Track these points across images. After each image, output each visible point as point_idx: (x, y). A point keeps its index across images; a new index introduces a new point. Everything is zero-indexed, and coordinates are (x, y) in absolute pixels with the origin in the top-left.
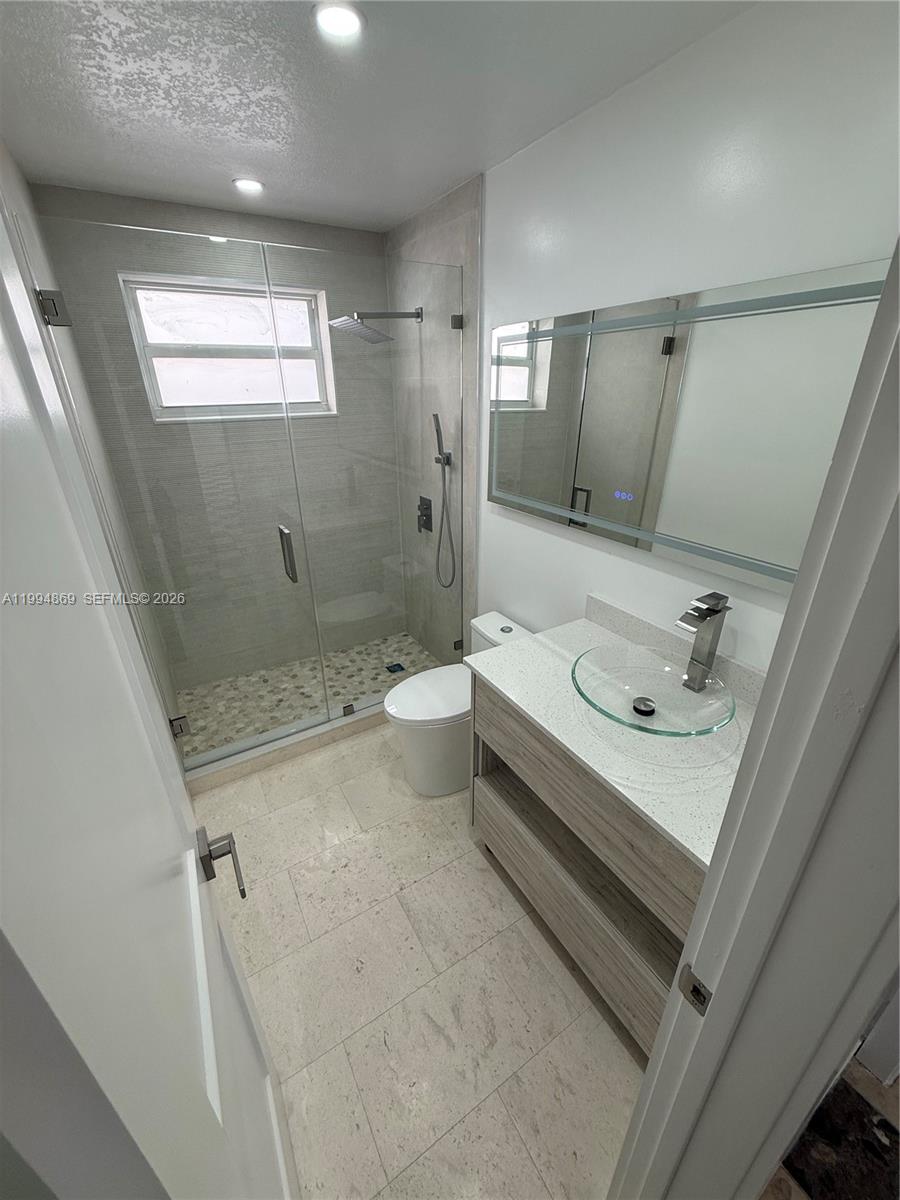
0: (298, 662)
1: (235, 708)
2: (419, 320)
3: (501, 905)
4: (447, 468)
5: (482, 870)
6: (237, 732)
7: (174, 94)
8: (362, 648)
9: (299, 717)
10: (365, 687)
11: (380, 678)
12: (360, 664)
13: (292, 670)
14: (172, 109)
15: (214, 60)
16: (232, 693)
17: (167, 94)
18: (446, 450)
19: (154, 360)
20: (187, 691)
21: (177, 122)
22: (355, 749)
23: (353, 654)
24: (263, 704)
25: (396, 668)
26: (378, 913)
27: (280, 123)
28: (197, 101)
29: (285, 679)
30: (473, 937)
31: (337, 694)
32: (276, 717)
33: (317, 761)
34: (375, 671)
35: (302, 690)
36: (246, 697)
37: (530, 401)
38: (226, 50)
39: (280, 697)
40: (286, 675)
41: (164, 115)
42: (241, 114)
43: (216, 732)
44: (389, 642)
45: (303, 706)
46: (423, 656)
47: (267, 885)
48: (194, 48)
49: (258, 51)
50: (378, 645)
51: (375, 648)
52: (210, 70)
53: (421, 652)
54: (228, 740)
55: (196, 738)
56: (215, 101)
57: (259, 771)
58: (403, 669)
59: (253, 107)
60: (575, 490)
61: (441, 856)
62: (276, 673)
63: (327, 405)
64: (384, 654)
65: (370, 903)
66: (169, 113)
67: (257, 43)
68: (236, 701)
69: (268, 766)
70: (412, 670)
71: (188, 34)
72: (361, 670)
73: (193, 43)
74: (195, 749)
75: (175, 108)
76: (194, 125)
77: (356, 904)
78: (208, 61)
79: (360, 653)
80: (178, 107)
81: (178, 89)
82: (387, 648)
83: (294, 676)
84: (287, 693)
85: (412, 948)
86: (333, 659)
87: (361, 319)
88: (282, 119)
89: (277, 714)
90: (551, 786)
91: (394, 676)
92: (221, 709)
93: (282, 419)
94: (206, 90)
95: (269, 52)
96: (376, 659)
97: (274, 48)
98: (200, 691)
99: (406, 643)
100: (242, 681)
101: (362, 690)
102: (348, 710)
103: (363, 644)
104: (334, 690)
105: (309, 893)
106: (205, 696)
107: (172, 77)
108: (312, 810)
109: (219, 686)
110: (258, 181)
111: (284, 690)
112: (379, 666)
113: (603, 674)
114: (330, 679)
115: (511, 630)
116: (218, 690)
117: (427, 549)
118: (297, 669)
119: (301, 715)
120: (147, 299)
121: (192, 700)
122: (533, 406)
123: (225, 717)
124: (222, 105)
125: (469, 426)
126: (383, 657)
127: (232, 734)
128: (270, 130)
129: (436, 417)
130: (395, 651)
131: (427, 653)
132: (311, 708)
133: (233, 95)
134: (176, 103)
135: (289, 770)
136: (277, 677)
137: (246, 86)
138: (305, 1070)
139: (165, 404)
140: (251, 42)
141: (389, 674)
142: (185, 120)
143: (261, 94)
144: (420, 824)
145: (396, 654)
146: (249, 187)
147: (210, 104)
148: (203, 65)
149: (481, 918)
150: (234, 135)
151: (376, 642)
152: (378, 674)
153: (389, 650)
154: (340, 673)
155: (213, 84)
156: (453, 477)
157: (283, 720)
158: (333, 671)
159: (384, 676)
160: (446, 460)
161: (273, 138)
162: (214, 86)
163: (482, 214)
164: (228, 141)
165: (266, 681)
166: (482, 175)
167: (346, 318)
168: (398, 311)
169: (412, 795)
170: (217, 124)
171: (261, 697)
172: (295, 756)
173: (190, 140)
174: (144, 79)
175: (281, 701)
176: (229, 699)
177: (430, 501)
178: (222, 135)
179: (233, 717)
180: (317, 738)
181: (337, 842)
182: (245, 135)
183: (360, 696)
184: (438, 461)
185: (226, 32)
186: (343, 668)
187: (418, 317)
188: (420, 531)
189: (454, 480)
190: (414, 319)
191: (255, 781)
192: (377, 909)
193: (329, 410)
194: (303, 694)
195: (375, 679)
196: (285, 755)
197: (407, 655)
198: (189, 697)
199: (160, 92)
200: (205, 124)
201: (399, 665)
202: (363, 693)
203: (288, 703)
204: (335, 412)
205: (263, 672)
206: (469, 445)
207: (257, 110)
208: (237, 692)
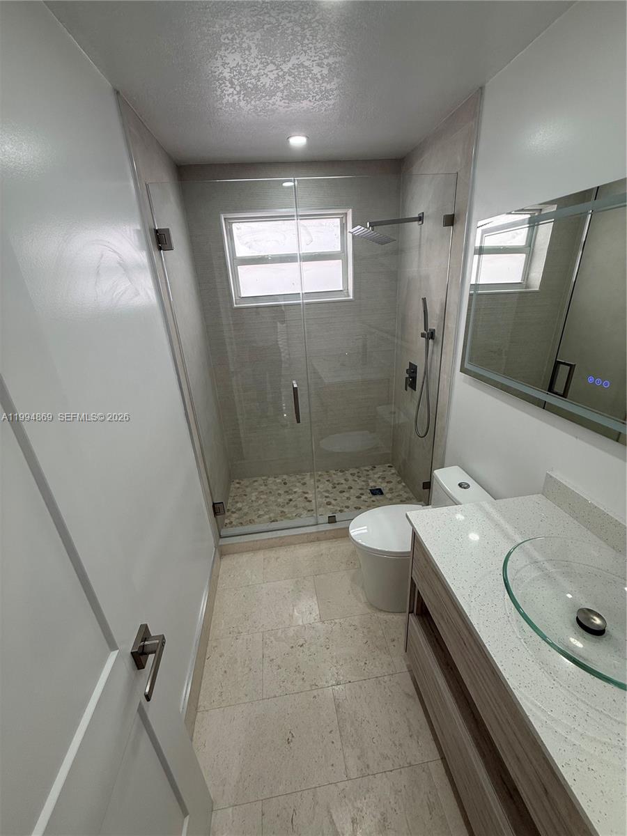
0: (309, 474)
1: (261, 499)
2: (421, 222)
3: (418, 738)
4: (431, 341)
5: (408, 695)
6: (258, 517)
7: (236, 82)
8: (355, 471)
9: (299, 516)
10: (350, 503)
11: (363, 497)
12: (351, 483)
13: (304, 478)
14: (237, 94)
15: (253, 47)
16: (263, 488)
17: (231, 83)
18: (430, 327)
19: (238, 267)
20: (237, 481)
21: (242, 104)
22: (332, 550)
23: (348, 474)
24: (279, 500)
25: (377, 492)
26: (315, 697)
27: (308, 84)
28: (250, 83)
29: (298, 484)
30: (386, 757)
31: (329, 504)
32: (284, 512)
33: (304, 552)
34: (361, 492)
35: (306, 495)
36: (270, 492)
37: (525, 283)
38: (258, 36)
39: (291, 497)
40: (299, 482)
41: (234, 100)
42: (280, 85)
43: (246, 514)
44: (376, 470)
45: (303, 508)
46: (400, 486)
47: (247, 639)
48: (238, 41)
49: (280, 27)
50: (368, 471)
51: (365, 473)
52: (252, 56)
53: (399, 482)
54: (251, 522)
55: (234, 515)
56: (262, 80)
57: (266, 549)
58: (382, 493)
59: (287, 77)
60: (557, 364)
61: (375, 666)
62: (293, 479)
63: (348, 292)
64: (370, 479)
65: (311, 686)
66: (236, 97)
67: (277, 20)
68: (263, 494)
69: (271, 547)
70: (389, 496)
71: (232, 30)
72: (351, 488)
73: (236, 36)
74: (231, 523)
75: (239, 93)
76: (253, 102)
77: (301, 682)
78: (249, 48)
79: (353, 475)
80: (240, 91)
81: (237, 77)
82: (374, 474)
83: (304, 484)
84: (296, 496)
85: (333, 742)
86: (333, 476)
87: (372, 227)
88: (309, 81)
89: (286, 510)
90: (469, 666)
91: (374, 498)
92: (253, 499)
93: (299, 304)
94: (254, 73)
95: (288, 25)
96: (363, 481)
97: (290, 22)
98: (245, 482)
99: (390, 473)
100: (271, 480)
101: (347, 505)
102: (332, 520)
103: (357, 468)
104: (328, 500)
105: (271, 658)
106: (247, 487)
107: (231, 69)
108: (290, 590)
109: (256, 481)
110: (303, 136)
111: (295, 492)
112: (365, 488)
113: (547, 565)
114: (327, 491)
115: (469, 486)
116: (256, 484)
117: (410, 403)
118: (307, 478)
119: (301, 515)
120: (238, 229)
121: (239, 488)
122: (527, 287)
123: (255, 504)
124: (265, 81)
125: (452, 309)
126: (369, 481)
127: (255, 517)
128: (303, 92)
129: (424, 300)
130: (379, 478)
131: (404, 484)
132: (309, 511)
133: (272, 71)
134: (238, 88)
135: (284, 554)
136: (293, 482)
137: (279, 60)
138: (231, 809)
139: (242, 296)
140: (274, 21)
141: (371, 495)
142: (247, 100)
143: (290, 65)
144: (365, 631)
145: (380, 480)
146: (298, 141)
147: (259, 83)
148: (247, 53)
149: (397, 743)
150: (282, 103)
151: (367, 468)
152: (362, 494)
153: (376, 476)
154: (335, 487)
155: (256, 66)
156: (435, 349)
157: (288, 515)
158: (331, 485)
159: (367, 496)
160: (430, 335)
161: (306, 99)
162: (258, 68)
163: (478, 124)
164: (277, 109)
165: (285, 483)
166: (482, 88)
167: (359, 227)
168: (407, 217)
169: (365, 603)
170: (267, 98)
171: (279, 494)
172: (290, 544)
173: (254, 114)
174: (215, 76)
175: (291, 500)
176: (259, 492)
177: (416, 367)
178: (273, 105)
179: (260, 505)
180: (306, 536)
181: (301, 624)
182: (287, 101)
183: (346, 510)
184: (423, 335)
185: (255, 19)
186: (338, 484)
187: (420, 220)
188: (406, 389)
189: (435, 352)
190: (416, 223)
191: (260, 556)
192: (315, 693)
193: (349, 296)
194: (306, 498)
195: (359, 497)
196: (283, 542)
197: (388, 482)
198: (238, 485)
199: (227, 83)
200: (260, 99)
201: (380, 489)
202: (347, 507)
203: (294, 503)
204: (351, 298)
205: (285, 477)
206: (450, 324)
207: (290, 78)
208: (266, 488)
